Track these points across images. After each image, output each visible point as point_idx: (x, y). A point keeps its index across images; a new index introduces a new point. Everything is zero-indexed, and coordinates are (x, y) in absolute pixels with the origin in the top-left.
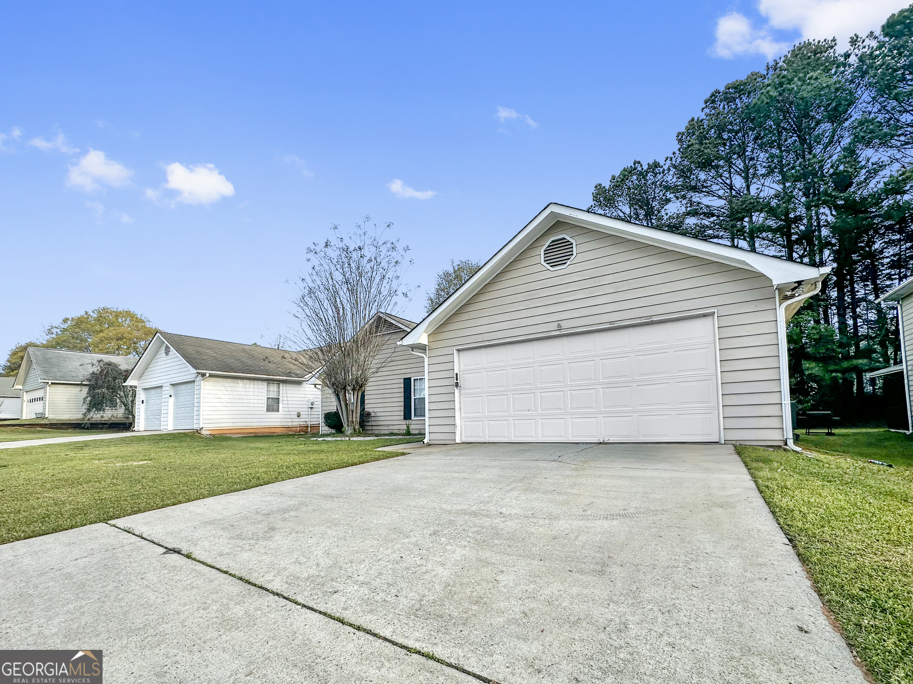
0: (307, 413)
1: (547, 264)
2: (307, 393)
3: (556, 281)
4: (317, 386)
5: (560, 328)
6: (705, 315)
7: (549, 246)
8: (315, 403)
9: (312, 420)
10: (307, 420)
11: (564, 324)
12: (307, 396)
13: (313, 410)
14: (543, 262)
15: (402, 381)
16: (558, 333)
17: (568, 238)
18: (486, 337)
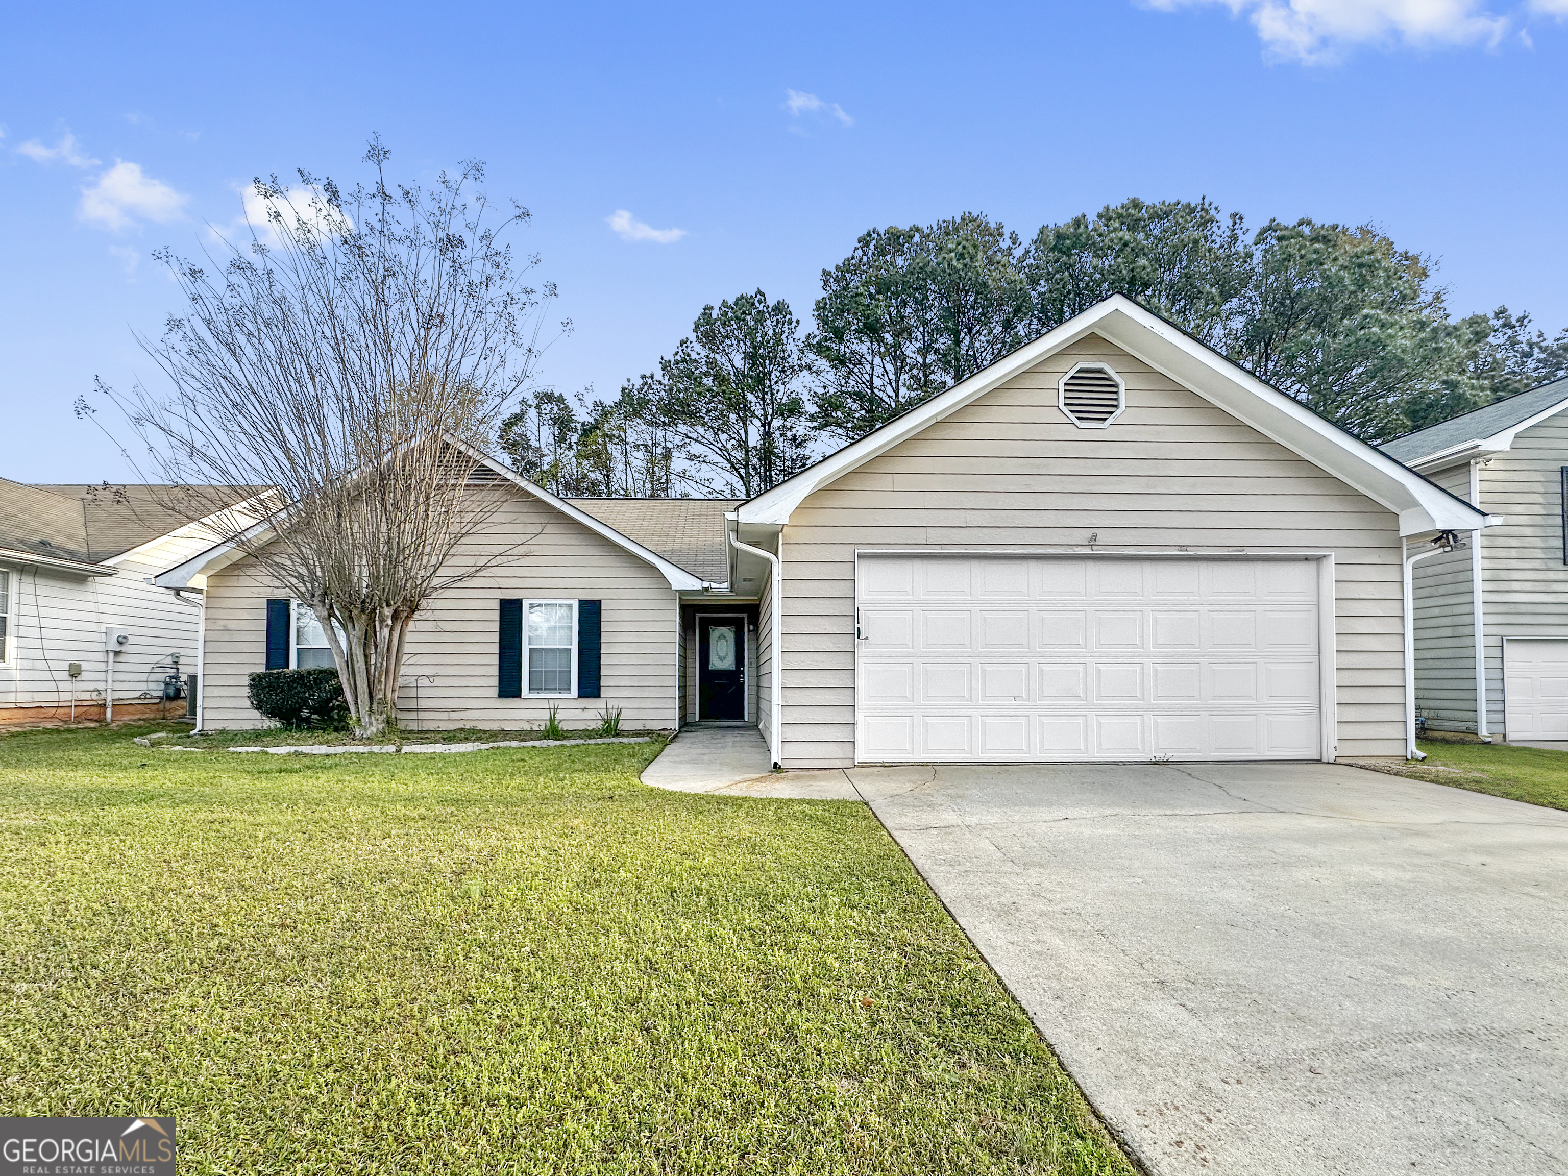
0: (102, 666)
1: (1071, 411)
2: (103, 608)
3: (1085, 450)
4: (182, 593)
5: (1093, 541)
6: (1306, 559)
7: (1073, 378)
8: (131, 640)
9: (118, 686)
10: (101, 686)
11: (1104, 537)
12: (103, 618)
13: (122, 658)
14: (1062, 406)
15: (496, 605)
16: (1087, 551)
17: (1111, 372)
18: (934, 536)
